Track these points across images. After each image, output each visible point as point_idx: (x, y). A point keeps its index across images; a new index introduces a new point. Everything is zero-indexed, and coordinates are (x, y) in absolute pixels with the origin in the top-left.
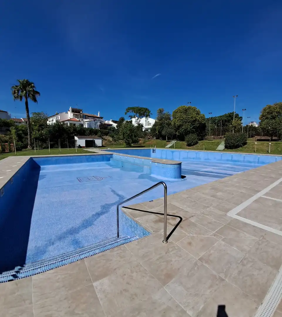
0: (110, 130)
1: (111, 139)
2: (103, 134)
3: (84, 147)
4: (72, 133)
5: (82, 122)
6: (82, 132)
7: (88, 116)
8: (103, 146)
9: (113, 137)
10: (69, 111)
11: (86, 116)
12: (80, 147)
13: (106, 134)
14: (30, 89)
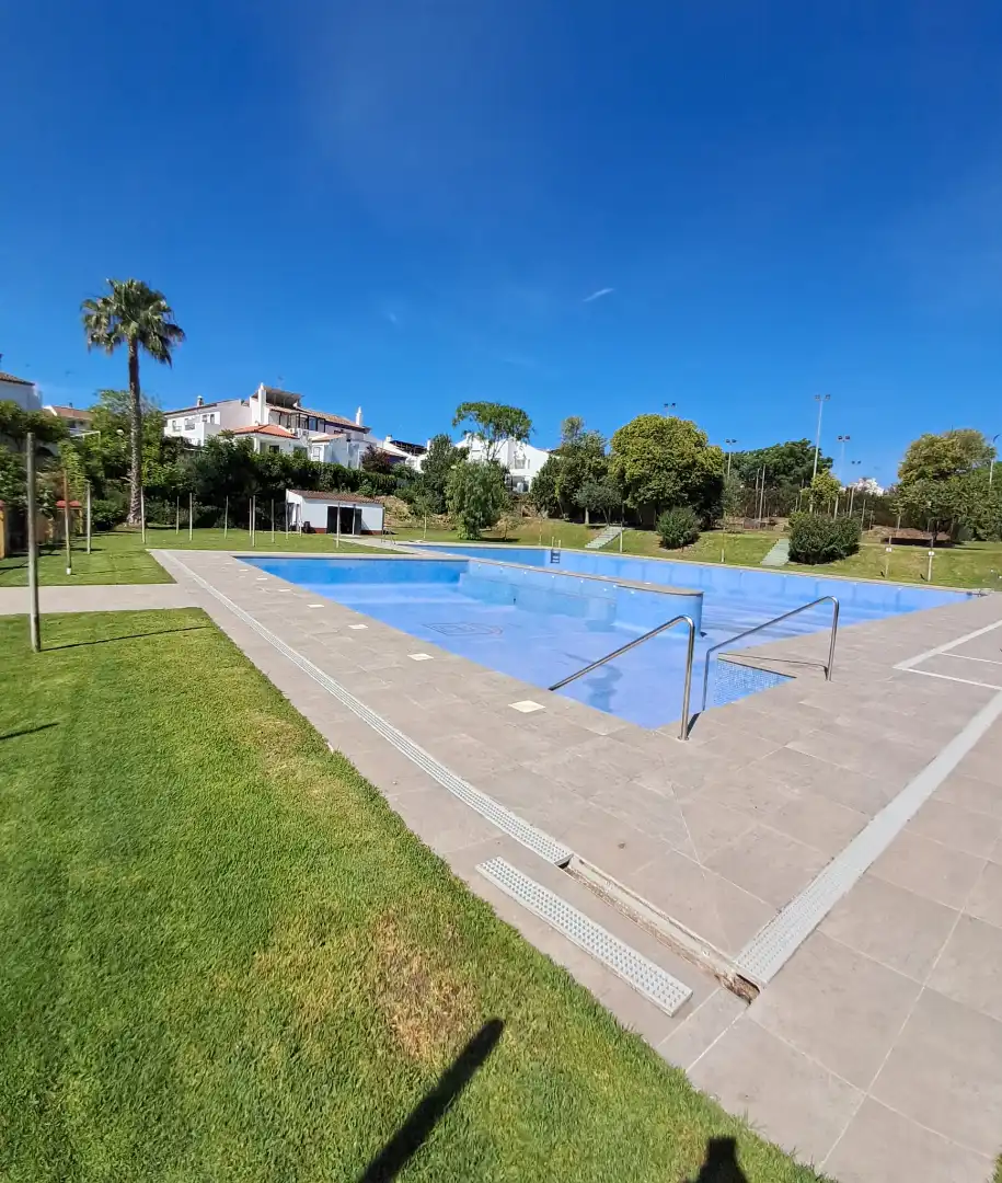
0: (400, 475)
1: (405, 508)
2: (378, 488)
3: (320, 530)
4: (277, 479)
5: (303, 443)
6: (307, 478)
7: (326, 423)
8: (384, 532)
9: (410, 501)
10: (256, 397)
11: (318, 419)
12: (308, 529)
13: (388, 489)
14: (156, 318)
